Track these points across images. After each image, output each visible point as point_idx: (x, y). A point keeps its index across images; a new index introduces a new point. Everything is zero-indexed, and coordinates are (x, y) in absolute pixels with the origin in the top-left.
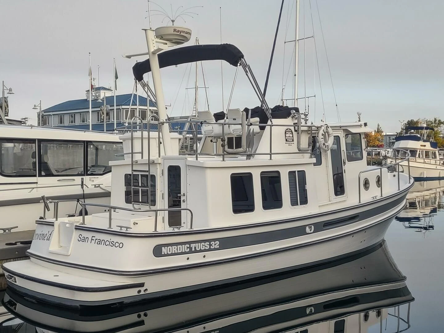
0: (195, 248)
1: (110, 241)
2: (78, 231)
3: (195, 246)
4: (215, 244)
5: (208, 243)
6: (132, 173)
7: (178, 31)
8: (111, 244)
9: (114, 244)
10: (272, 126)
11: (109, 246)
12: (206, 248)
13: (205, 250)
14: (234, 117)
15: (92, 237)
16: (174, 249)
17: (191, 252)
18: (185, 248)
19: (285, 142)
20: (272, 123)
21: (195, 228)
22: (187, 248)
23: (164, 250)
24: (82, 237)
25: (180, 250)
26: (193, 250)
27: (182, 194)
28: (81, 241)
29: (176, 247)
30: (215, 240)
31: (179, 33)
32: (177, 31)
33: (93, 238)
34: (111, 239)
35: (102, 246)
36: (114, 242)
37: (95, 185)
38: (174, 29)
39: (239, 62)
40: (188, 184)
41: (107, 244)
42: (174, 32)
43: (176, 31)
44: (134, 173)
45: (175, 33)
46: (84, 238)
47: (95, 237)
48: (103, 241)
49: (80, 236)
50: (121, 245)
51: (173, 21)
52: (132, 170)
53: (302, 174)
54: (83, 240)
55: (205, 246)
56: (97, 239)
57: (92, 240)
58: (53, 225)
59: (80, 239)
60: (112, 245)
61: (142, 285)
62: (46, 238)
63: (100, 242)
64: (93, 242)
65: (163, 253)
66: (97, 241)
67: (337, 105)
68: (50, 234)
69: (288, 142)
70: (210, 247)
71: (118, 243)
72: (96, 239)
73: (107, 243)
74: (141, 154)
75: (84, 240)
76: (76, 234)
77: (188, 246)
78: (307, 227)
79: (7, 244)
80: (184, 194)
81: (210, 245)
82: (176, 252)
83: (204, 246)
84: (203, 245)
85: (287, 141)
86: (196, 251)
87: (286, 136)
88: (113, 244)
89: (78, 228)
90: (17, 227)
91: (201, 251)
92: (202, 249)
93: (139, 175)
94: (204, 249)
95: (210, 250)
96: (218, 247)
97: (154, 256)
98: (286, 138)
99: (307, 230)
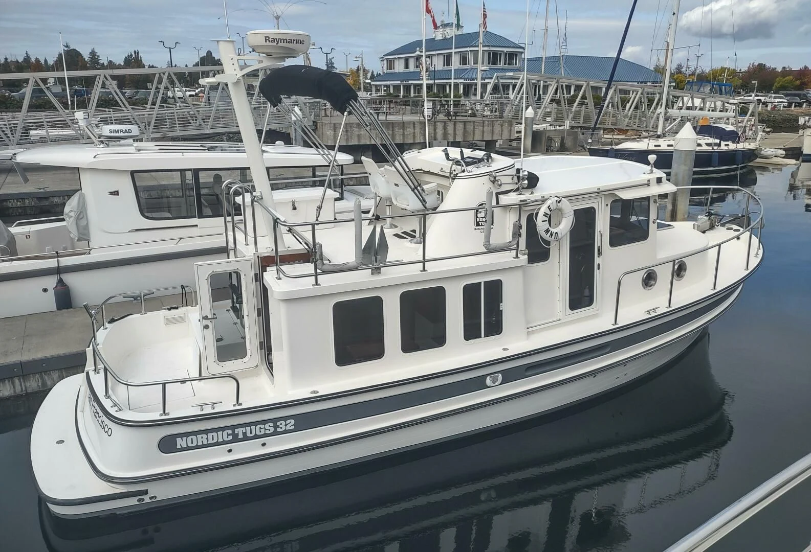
0: (245, 434)
3: (244, 431)
4: (286, 425)
7: (273, 40)
12: (267, 432)
14: (396, 182)
19: (475, 227)
21: (246, 406)
22: (228, 435)
25: (213, 440)
26: (241, 436)
30: (285, 418)
31: (274, 44)
32: (270, 40)
38: (266, 37)
39: (348, 110)
42: (266, 42)
43: (268, 40)
45: (268, 43)
55: (265, 429)
65: (179, 447)
69: (481, 227)
70: (275, 429)
77: (230, 432)
78: (488, 378)
81: (276, 427)
82: (205, 442)
85: (478, 224)
87: (477, 217)
90: (153, 293)
92: (258, 433)
94: (263, 432)
95: (275, 433)
96: (293, 427)
97: (161, 453)
98: (478, 220)
99: (488, 381)
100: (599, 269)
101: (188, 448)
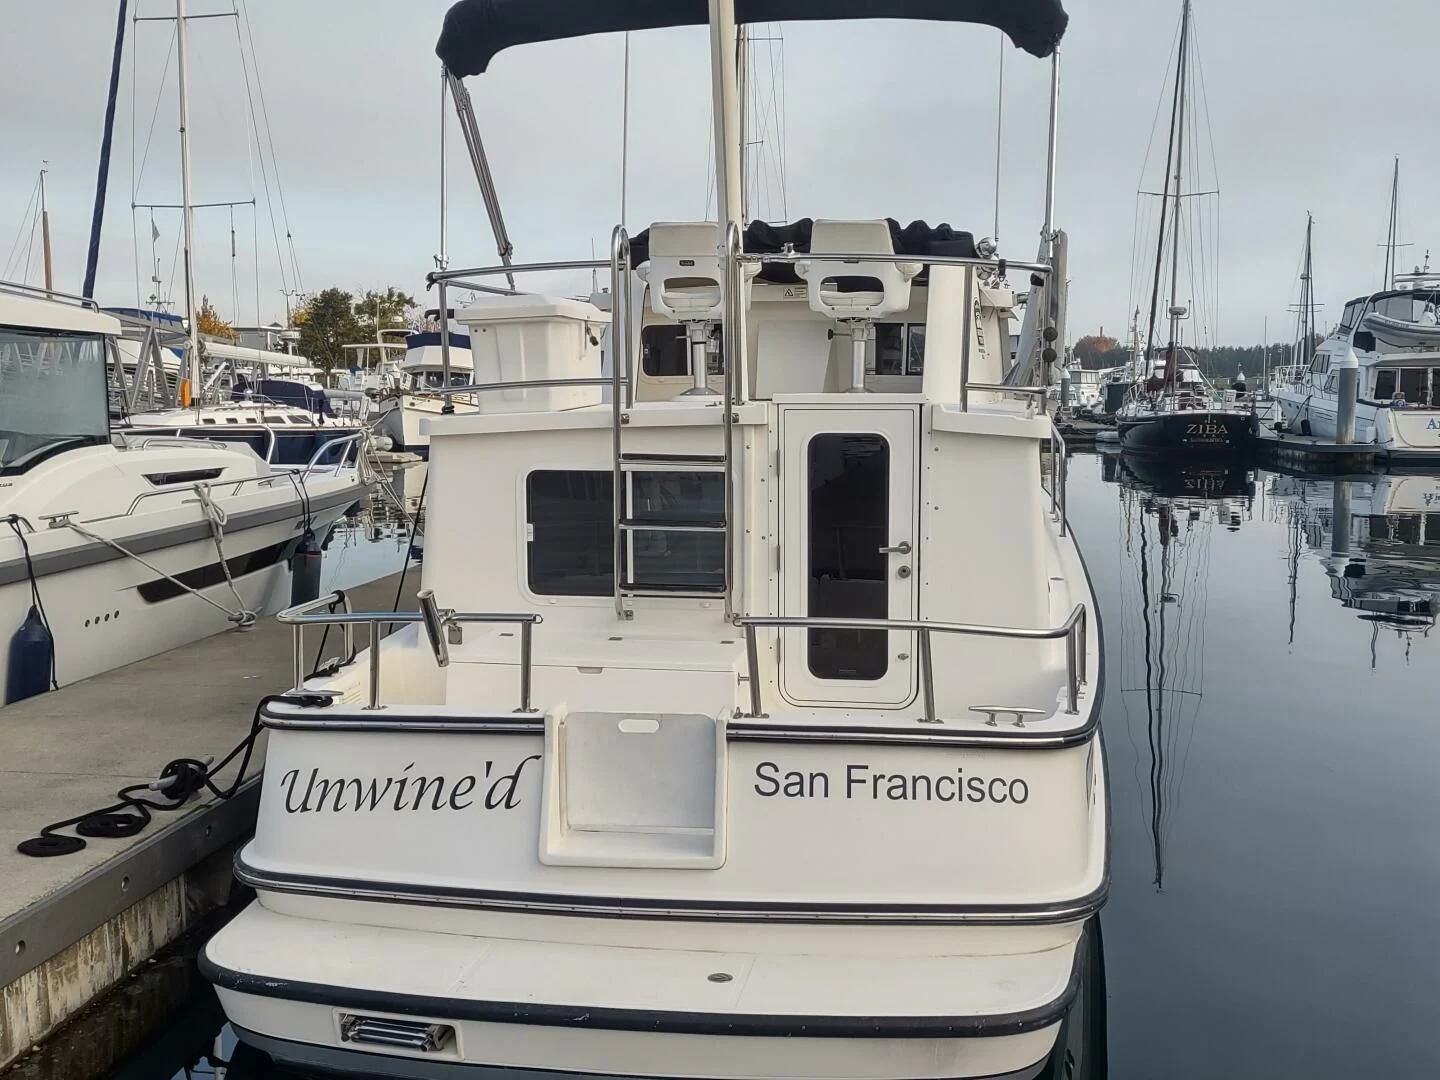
1: (960, 779)
2: (737, 747)
6: (618, 465)
8: (966, 790)
9: (985, 788)
11: (961, 799)
15: (850, 768)
24: (780, 777)
27: (893, 543)
28: (782, 791)
33: (856, 774)
34: (960, 770)
35: (920, 808)
36: (982, 782)
40: (931, 507)
41: (946, 794)
44: (628, 467)
46: (794, 779)
47: (866, 767)
48: (921, 782)
49: (767, 771)
50: (1018, 793)
52: (618, 455)
54: (794, 790)
56: (883, 777)
57: (850, 781)
58: (541, 733)
59: (769, 787)
60: (977, 795)
62: (479, 793)
63: (902, 789)
64: (862, 791)
66: (883, 785)
67: (289, 236)
68: (515, 778)
71: (1005, 784)
72: (876, 779)
73: (947, 789)
75: (800, 786)
76: (736, 768)
88: (978, 791)
89: (741, 735)
93: (623, 473)
98: (978, 334)
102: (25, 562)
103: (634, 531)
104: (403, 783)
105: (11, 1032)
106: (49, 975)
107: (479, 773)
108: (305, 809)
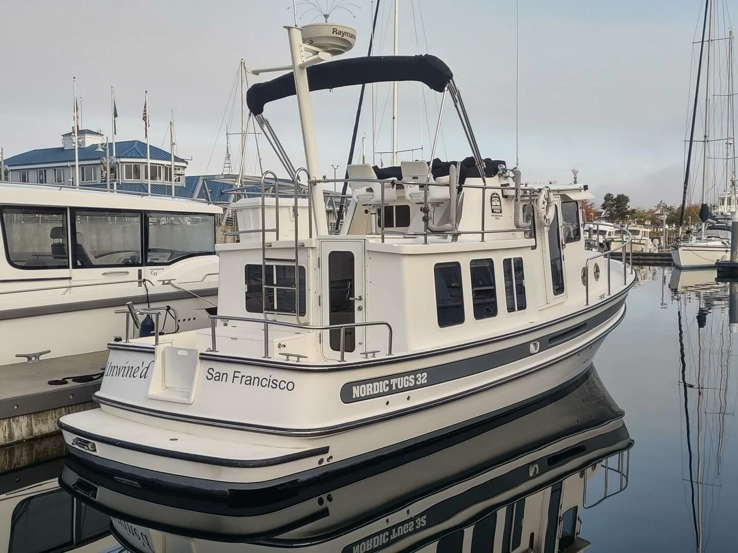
0: (396, 385)
1: (270, 379)
2: (204, 362)
3: (396, 382)
4: (422, 378)
5: (413, 377)
6: (264, 263)
7: (340, 33)
8: (271, 384)
9: (278, 384)
10: (486, 188)
11: (268, 387)
12: (411, 385)
13: (410, 389)
14: (415, 175)
15: (235, 372)
16: (368, 389)
17: (391, 392)
18: (382, 387)
19: (491, 214)
20: (485, 184)
21: (396, 354)
22: (386, 385)
23: (356, 392)
24: (214, 373)
25: (376, 390)
26: (394, 388)
27: (356, 296)
28: (213, 379)
29: (371, 385)
30: (421, 371)
31: (340, 36)
32: (338, 32)
33: (237, 375)
34: (270, 376)
35: (255, 389)
36: (277, 381)
37: (164, 281)
38: (334, 29)
39: (447, 85)
40: (369, 282)
41: (264, 385)
42: (333, 33)
43: (336, 32)
44: (267, 263)
45: (335, 35)
46: (218, 374)
47: (240, 372)
48: (257, 379)
49: (211, 371)
50: (290, 387)
51: (326, 16)
52: (264, 259)
53: (519, 263)
54: (217, 378)
55: (410, 382)
56: (244, 376)
57: (234, 377)
58: (153, 353)
59: (210, 377)
60: (274, 386)
61: (325, 450)
62: (138, 374)
63: (250, 381)
64: (237, 380)
65: (354, 397)
66: (244, 379)
68: (148, 368)
69: (495, 214)
70: (415, 382)
71: (285, 383)
72: (242, 377)
73: (264, 383)
74: (275, 233)
75: (219, 377)
76: (202, 368)
77: (387, 382)
78: (532, 345)
79: (51, 383)
80: (360, 297)
81: (416, 379)
82: (371, 393)
83: (408, 382)
84: (406, 380)
85: (493, 212)
86: (398, 391)
87: (492, 205)
88: (275, 384)
89: (204, 357)
90: (49, 351)
91: (404, 390)
92: (405, 386)
93: (273, 266)
94: (407, 385)
95: (415, 387)
96: (426, 381)
97: (342, 403)
98: (493, 208)
99: (532, 348)
100: (564, 260)
101: (360, 399)
102: (146, 298)
103: (277, 289)
104: (125, 367)
105: (14, 433)
106: (33, 419)
107: (140, 366)
108: (107, 375)
